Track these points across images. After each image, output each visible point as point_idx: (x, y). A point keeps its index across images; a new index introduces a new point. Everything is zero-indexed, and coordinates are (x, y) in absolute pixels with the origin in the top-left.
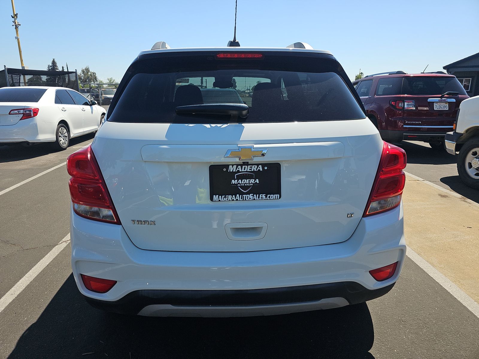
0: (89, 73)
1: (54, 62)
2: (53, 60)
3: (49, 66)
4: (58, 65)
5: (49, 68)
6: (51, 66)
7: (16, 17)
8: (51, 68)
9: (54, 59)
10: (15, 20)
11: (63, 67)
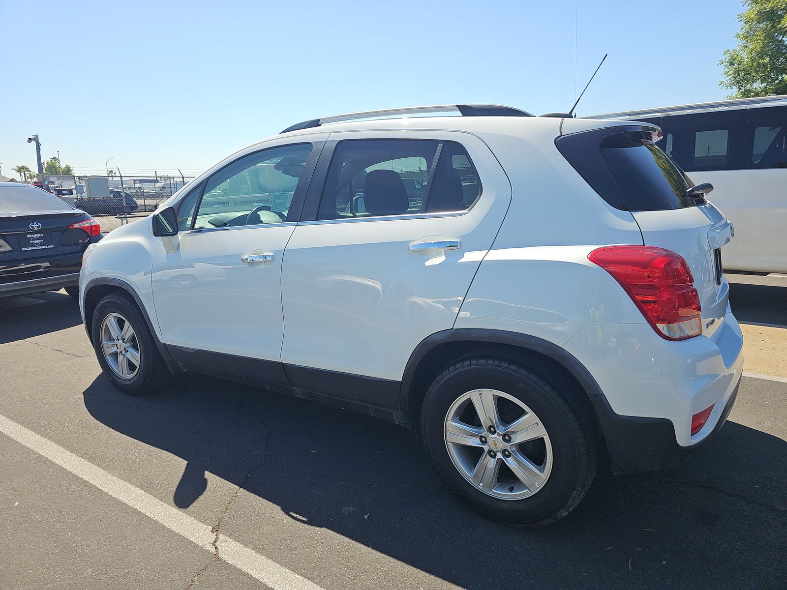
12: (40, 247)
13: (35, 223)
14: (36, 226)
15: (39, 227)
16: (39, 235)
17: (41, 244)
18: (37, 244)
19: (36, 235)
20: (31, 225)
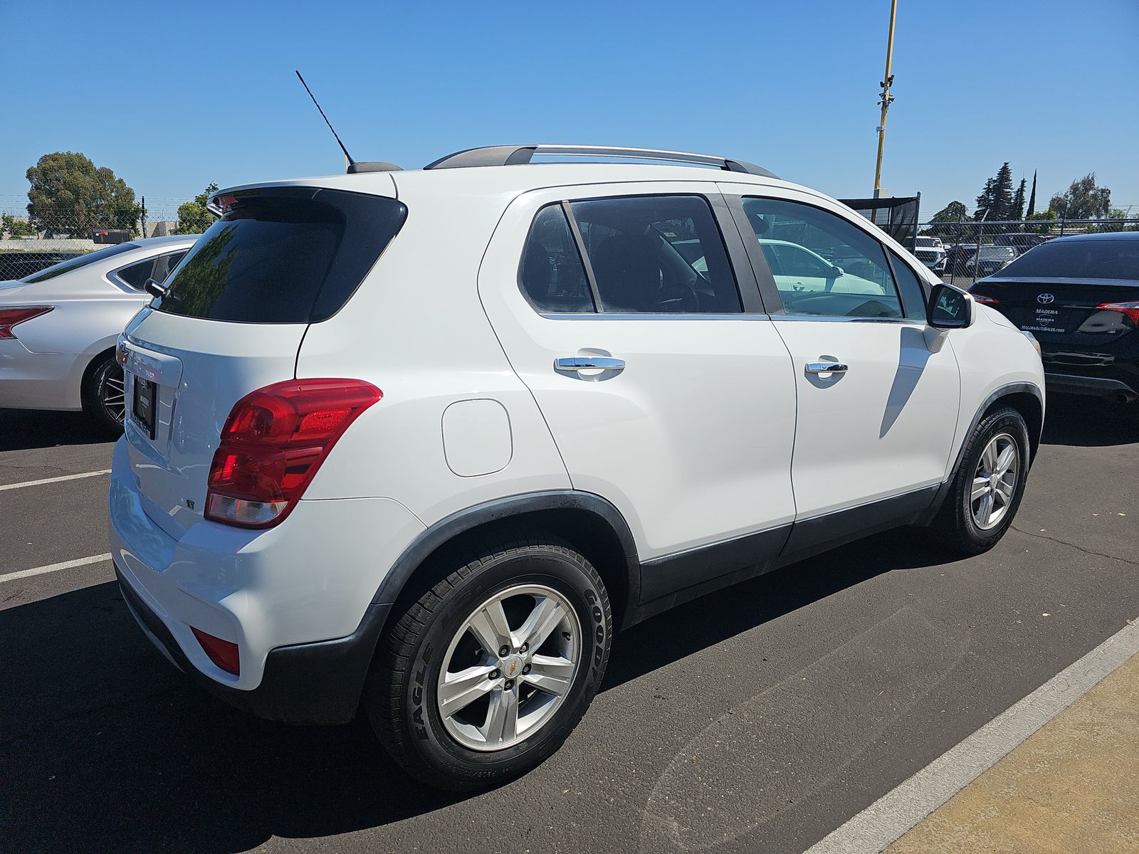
0: (1091, 192)
1: (1004, 173)
2: (1003, 165)
3: (989, 182)
4: (1012, 176)
5: (989, 185)
6: (995, 181)
7: (888, 85)
8: (994, 186)
9: (1006, 164)
10: (885, 91)
11: (1023, 182)
12: (1045, 329)
13: (1047, 294)
14: (1045, 298)
15: (1049, 300)
16: (1052, 312)
17: (1050, 325)
18: (1043, 323)
19: (1048, 312)
20: (1040, 296)
